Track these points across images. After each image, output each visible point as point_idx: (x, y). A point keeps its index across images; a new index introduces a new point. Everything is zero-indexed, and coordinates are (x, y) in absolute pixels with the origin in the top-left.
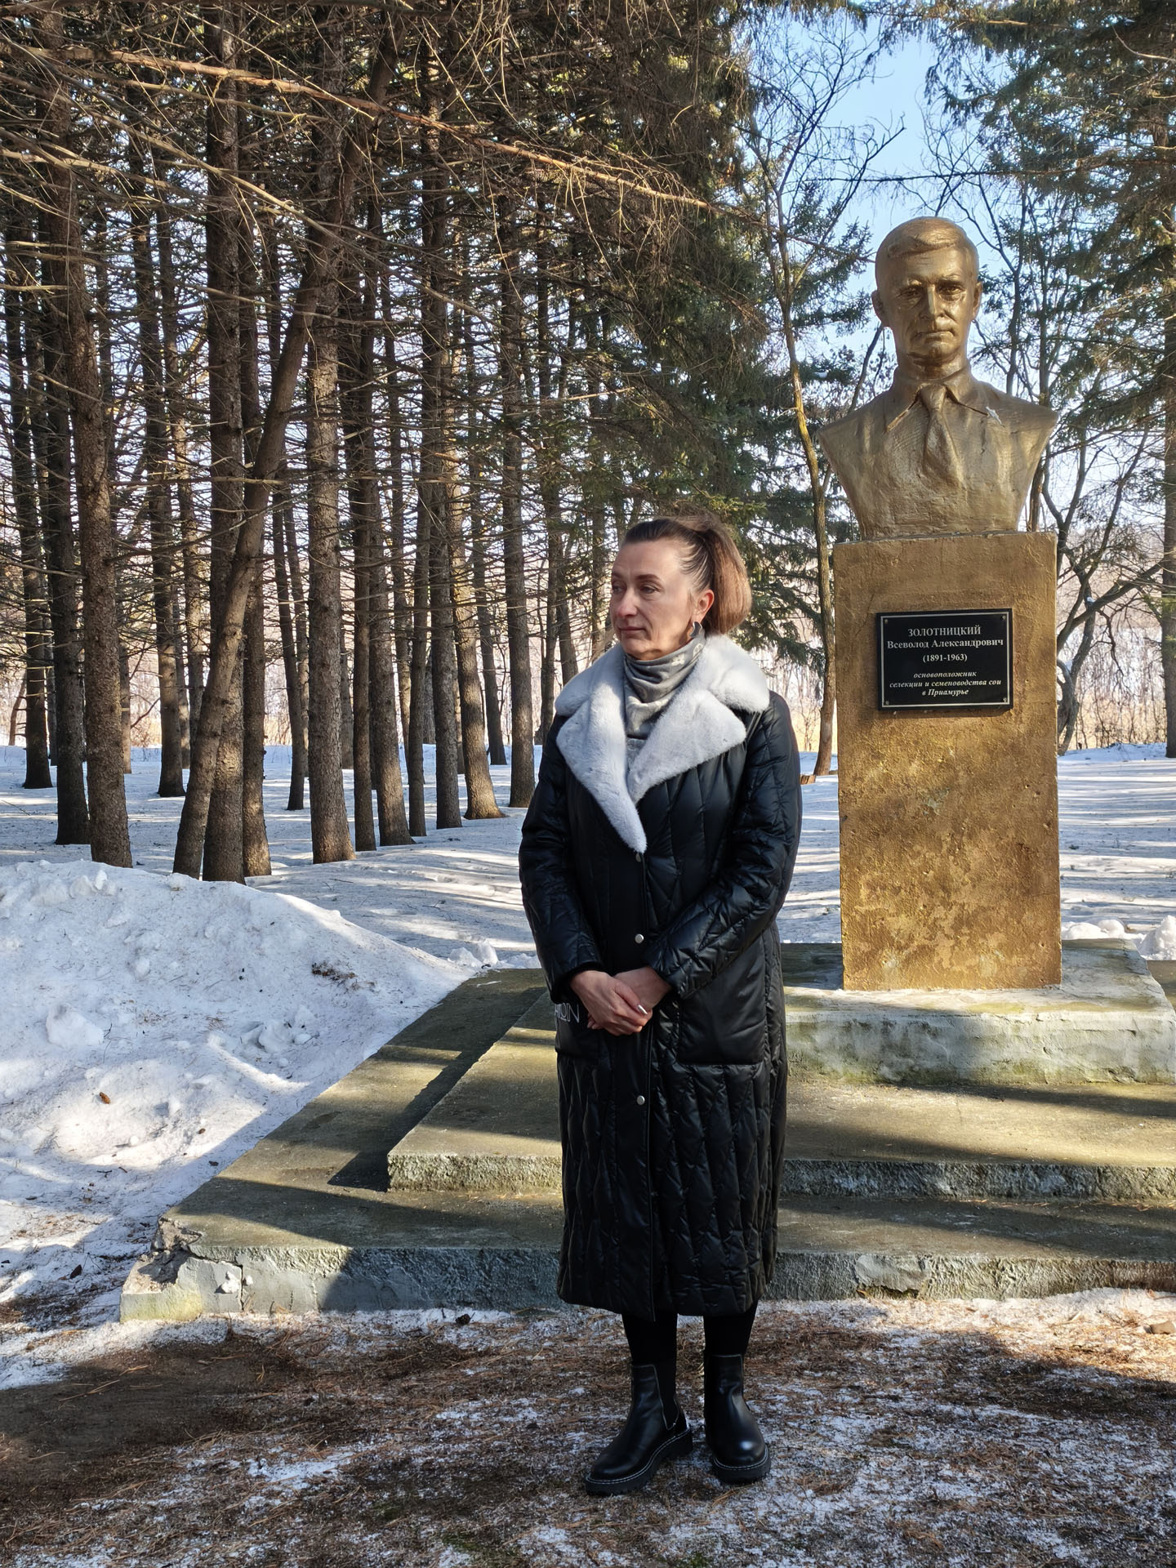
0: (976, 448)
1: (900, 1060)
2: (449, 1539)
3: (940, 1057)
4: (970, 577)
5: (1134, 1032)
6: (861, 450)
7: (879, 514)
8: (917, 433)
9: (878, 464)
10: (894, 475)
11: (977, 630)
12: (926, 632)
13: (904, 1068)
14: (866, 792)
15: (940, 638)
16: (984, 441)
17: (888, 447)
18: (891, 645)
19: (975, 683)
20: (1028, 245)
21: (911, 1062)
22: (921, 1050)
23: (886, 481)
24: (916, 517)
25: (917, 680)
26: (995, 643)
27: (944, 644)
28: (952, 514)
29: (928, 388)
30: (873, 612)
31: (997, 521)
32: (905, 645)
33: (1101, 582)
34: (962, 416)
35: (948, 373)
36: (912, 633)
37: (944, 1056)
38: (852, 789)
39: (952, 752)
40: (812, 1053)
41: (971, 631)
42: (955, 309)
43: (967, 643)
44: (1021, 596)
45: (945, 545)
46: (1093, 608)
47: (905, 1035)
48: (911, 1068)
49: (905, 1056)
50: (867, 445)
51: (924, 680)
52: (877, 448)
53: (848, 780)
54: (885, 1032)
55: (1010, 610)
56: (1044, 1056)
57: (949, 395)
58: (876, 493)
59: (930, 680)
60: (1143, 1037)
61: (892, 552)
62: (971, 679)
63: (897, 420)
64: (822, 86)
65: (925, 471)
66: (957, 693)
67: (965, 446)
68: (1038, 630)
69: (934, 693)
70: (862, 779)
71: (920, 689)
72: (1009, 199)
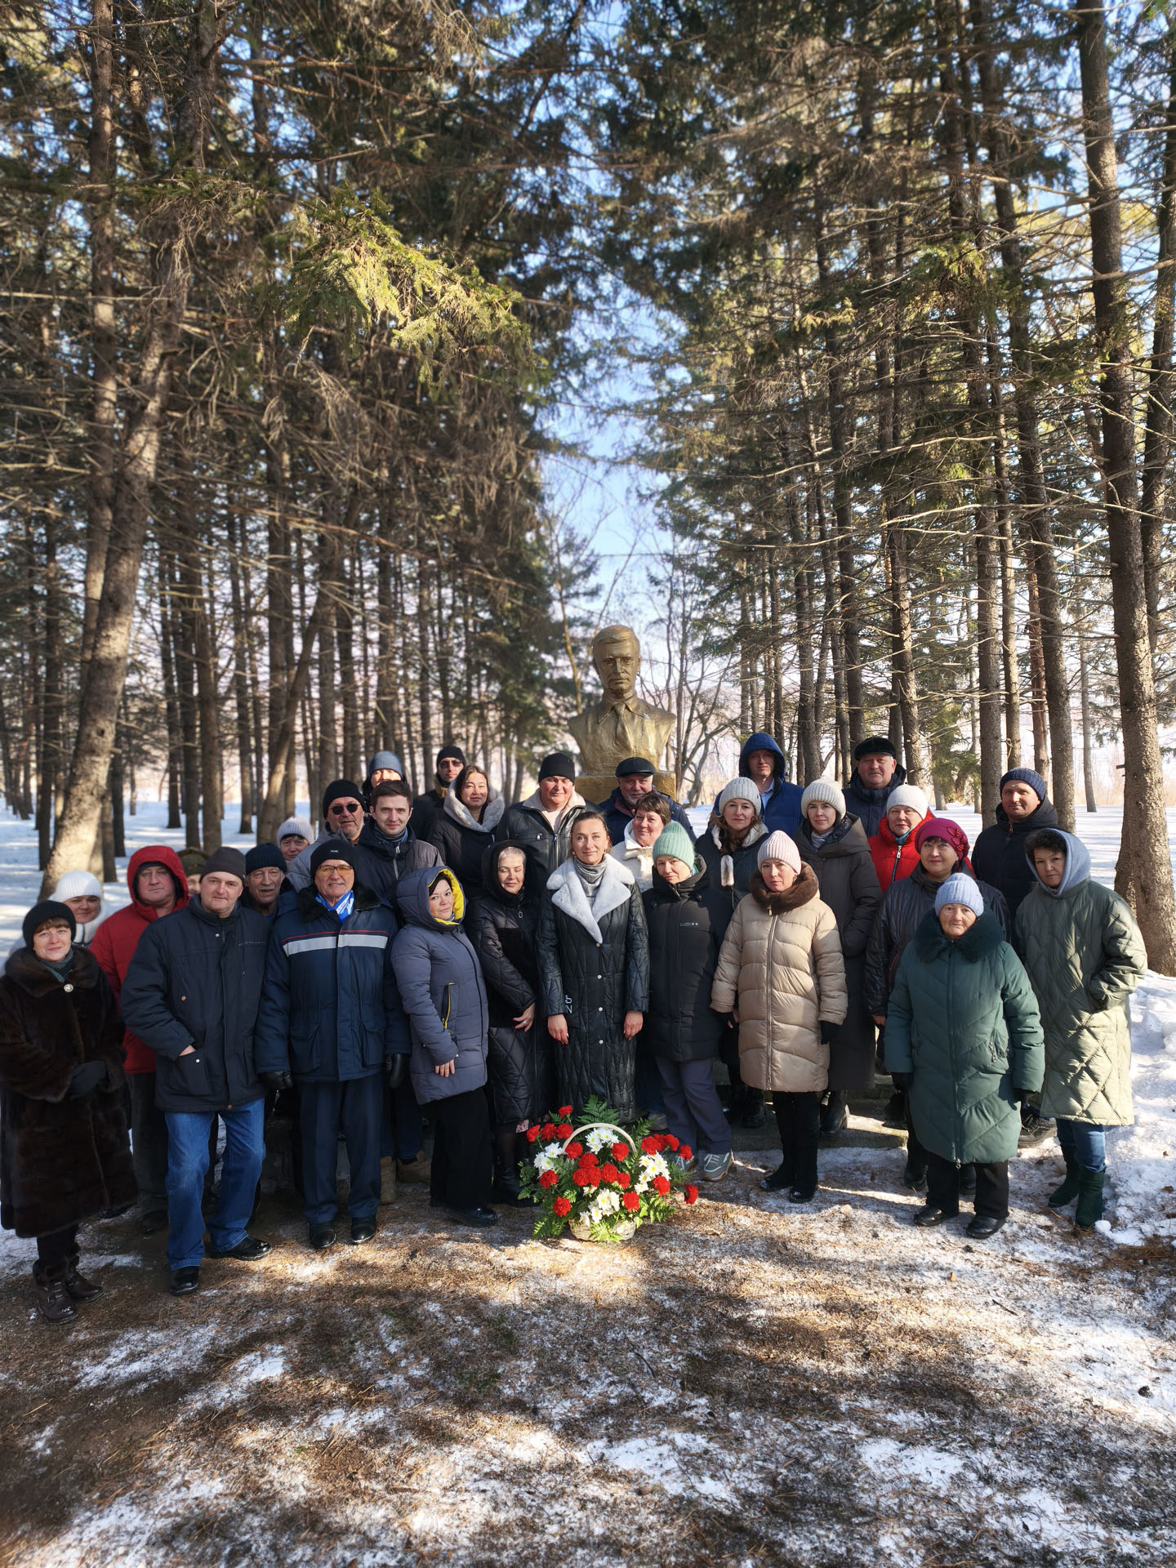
0: (639, 733)
2: (384, 1310)
6: (587, 732)
7: (595, 763)
8: (612, 725)
9: (595, 740)
10: (600, 744)
16: (643, 729)
17: (599, 732)
20: (677, 562)
23: (598, 747)
24: (612, 765)
29: (617, 705)
33: (712, 725)
34: (633, 717)
35: (626, 698)
42: (629, 669)
46: (710, 736)
50: (590, 730)
52: (594, 731)
57: (627, 707)
58: (594, 753)
63: (603, 719)
64: (577, 484)
65: (616, 741)
67: (635, 732)
72: (666, 541)
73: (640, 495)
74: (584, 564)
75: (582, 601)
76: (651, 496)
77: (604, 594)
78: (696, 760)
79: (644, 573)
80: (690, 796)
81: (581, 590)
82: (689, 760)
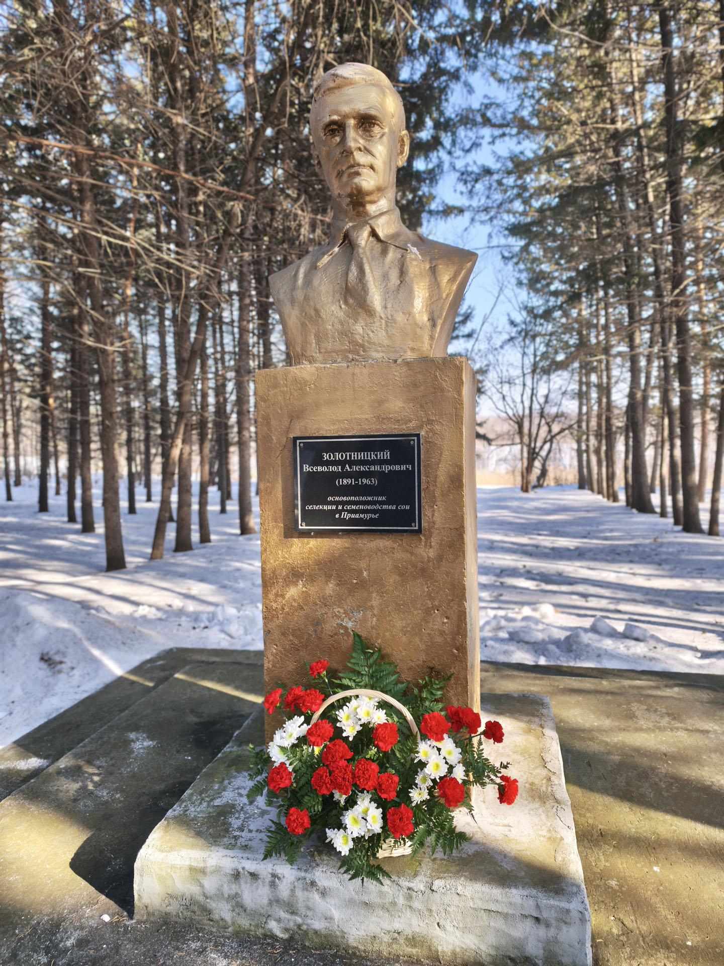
0: (394, 280)
1: (288, 916)
3: (329, 919)
4: (381, 402)
5: (537, 919)
6: (294, 288)
7: (305, 342)
8: (341, 269)
9: (307, 298)
10: (319, 307)
11: (387, 455)
12: (338, 456)
13: (291, 925)
14: (287, 609)
15: (352, 463)
16: (402, 273)
17: (316, 282)
18: (307, 468)
19: (385, 507)
20: (530, 311)
21: (299, 920)
22: (309, 908)
23: (313, 313)
24: (338, 346)
25: (331, 503)
26: (403, 468)
27: (355, 468)
28: (369, 342)
29: (353, 227)
30: (291, 436)
31: (413, 349)
32: (320, 469)
33: (556, 428)
34: (384, 252)
35: (373, 214)
36: (326, 457)
37: (332, 919)
38: (274, 605)
39: (365, 573)
40: (201, 899)
41: (380, 455)
43: (377, 468)
44: (430, 422)
45: (357, 371)
46: (553, 437)
47: (293, 891)
48: (299, 926)
49: (293, 913)
50: (300, 281)
51: (337, 503)
52: (308, 282)
53: (271, 596)
54: (273, 885)
55: (418, 435)
56: (438, 931)
57: (374, 234)
58: (303, 325)
59: (343, 503)
60: (548, 925)
61: (307, 377)
62: (381, 503)
63: (326, 259)
65: (346, 303)
66: (368, 516)
67: (384, 278)
68: (446, 455)
69: (346, 516)
70: (283, 596)
71: (333, 512)
72: (523, 295)
73: (503, 257)
74: (463, 315)
75: (462, 340)
76: (512, 258)
77: (475, 336)
78: (543, 453)
79: (506, 318)
80: (539, 479)
81: (461, 334)
82: (538, 454)
